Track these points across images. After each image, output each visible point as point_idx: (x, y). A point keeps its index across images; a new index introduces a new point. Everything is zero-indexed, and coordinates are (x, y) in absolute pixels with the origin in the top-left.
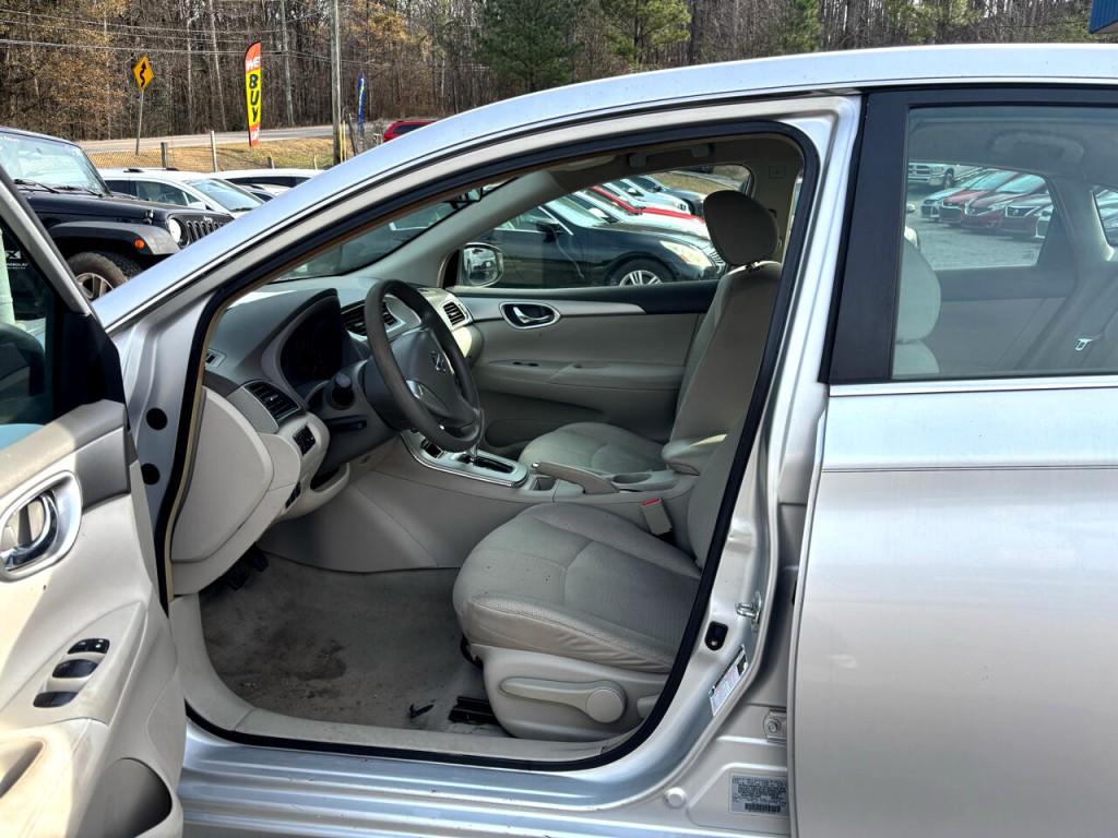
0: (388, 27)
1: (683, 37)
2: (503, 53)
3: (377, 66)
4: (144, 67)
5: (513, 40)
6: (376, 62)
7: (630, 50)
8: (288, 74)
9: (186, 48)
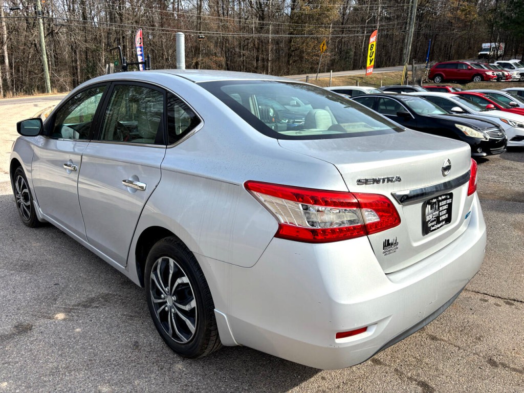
6: (458, 31)
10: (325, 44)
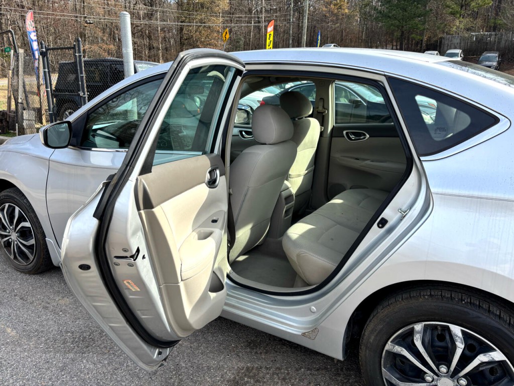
0: (340, 7)
1: (489, 4)
2: (389, 17)
3: (333, 26)
4: (226, 33)
5: (394, 10)
6: (332, 24)
7: (457, 12)
8: (291, 32)
9: (251, 23)
10: (228, 33)
